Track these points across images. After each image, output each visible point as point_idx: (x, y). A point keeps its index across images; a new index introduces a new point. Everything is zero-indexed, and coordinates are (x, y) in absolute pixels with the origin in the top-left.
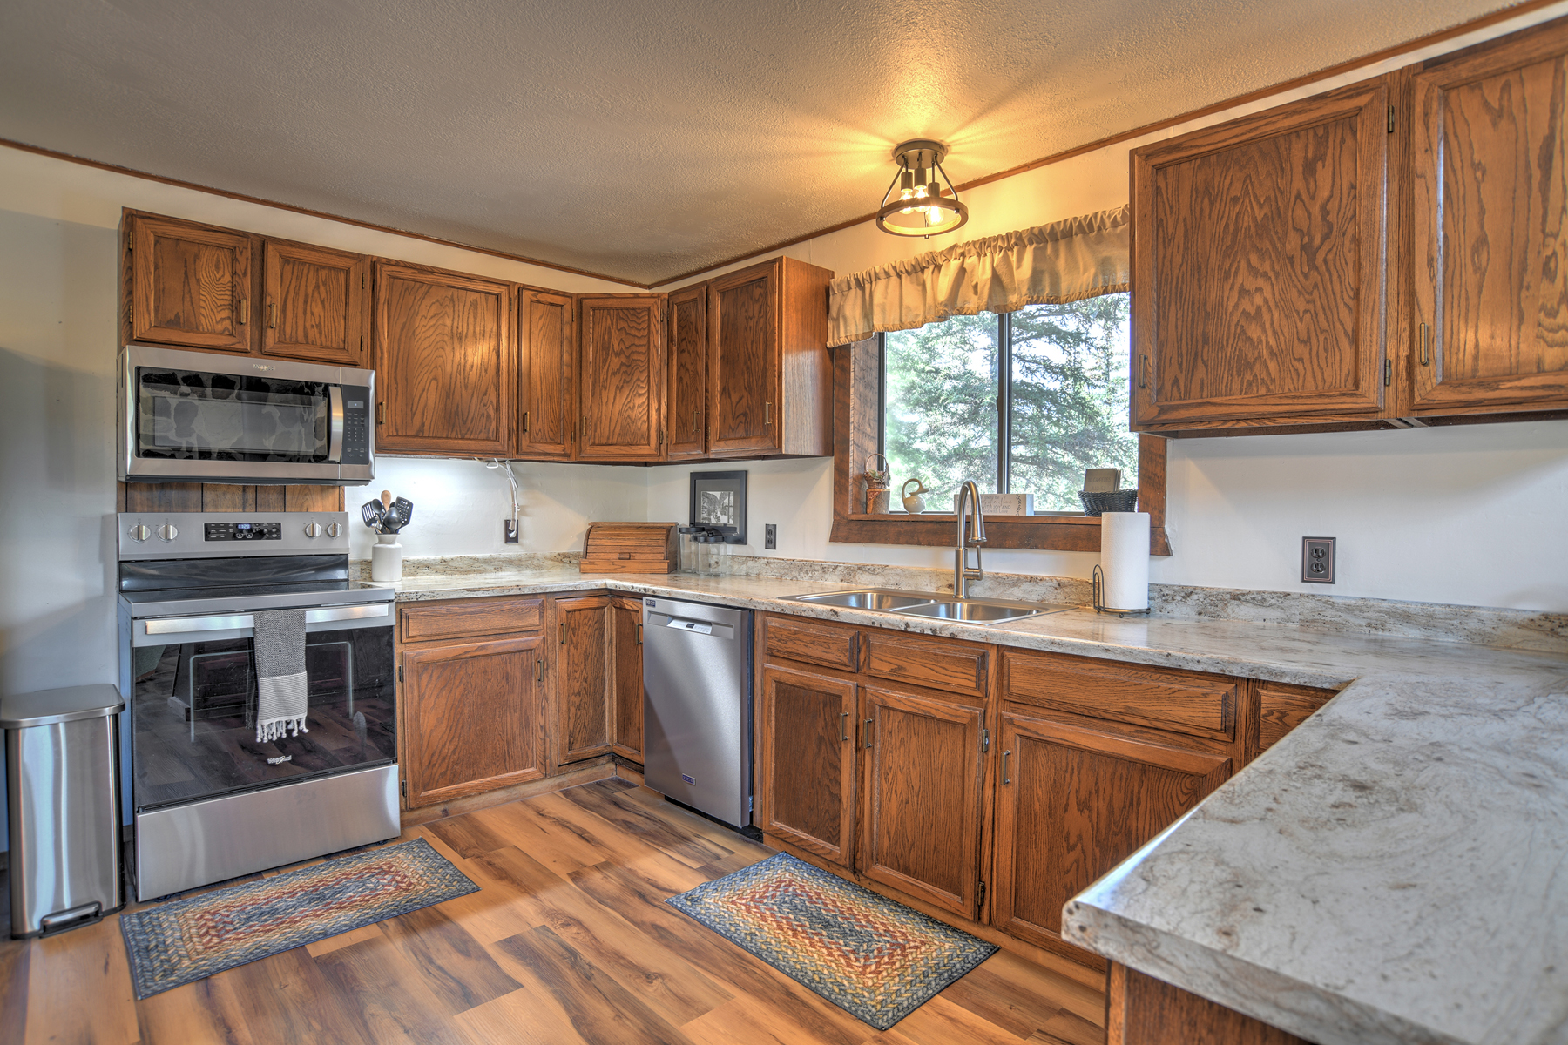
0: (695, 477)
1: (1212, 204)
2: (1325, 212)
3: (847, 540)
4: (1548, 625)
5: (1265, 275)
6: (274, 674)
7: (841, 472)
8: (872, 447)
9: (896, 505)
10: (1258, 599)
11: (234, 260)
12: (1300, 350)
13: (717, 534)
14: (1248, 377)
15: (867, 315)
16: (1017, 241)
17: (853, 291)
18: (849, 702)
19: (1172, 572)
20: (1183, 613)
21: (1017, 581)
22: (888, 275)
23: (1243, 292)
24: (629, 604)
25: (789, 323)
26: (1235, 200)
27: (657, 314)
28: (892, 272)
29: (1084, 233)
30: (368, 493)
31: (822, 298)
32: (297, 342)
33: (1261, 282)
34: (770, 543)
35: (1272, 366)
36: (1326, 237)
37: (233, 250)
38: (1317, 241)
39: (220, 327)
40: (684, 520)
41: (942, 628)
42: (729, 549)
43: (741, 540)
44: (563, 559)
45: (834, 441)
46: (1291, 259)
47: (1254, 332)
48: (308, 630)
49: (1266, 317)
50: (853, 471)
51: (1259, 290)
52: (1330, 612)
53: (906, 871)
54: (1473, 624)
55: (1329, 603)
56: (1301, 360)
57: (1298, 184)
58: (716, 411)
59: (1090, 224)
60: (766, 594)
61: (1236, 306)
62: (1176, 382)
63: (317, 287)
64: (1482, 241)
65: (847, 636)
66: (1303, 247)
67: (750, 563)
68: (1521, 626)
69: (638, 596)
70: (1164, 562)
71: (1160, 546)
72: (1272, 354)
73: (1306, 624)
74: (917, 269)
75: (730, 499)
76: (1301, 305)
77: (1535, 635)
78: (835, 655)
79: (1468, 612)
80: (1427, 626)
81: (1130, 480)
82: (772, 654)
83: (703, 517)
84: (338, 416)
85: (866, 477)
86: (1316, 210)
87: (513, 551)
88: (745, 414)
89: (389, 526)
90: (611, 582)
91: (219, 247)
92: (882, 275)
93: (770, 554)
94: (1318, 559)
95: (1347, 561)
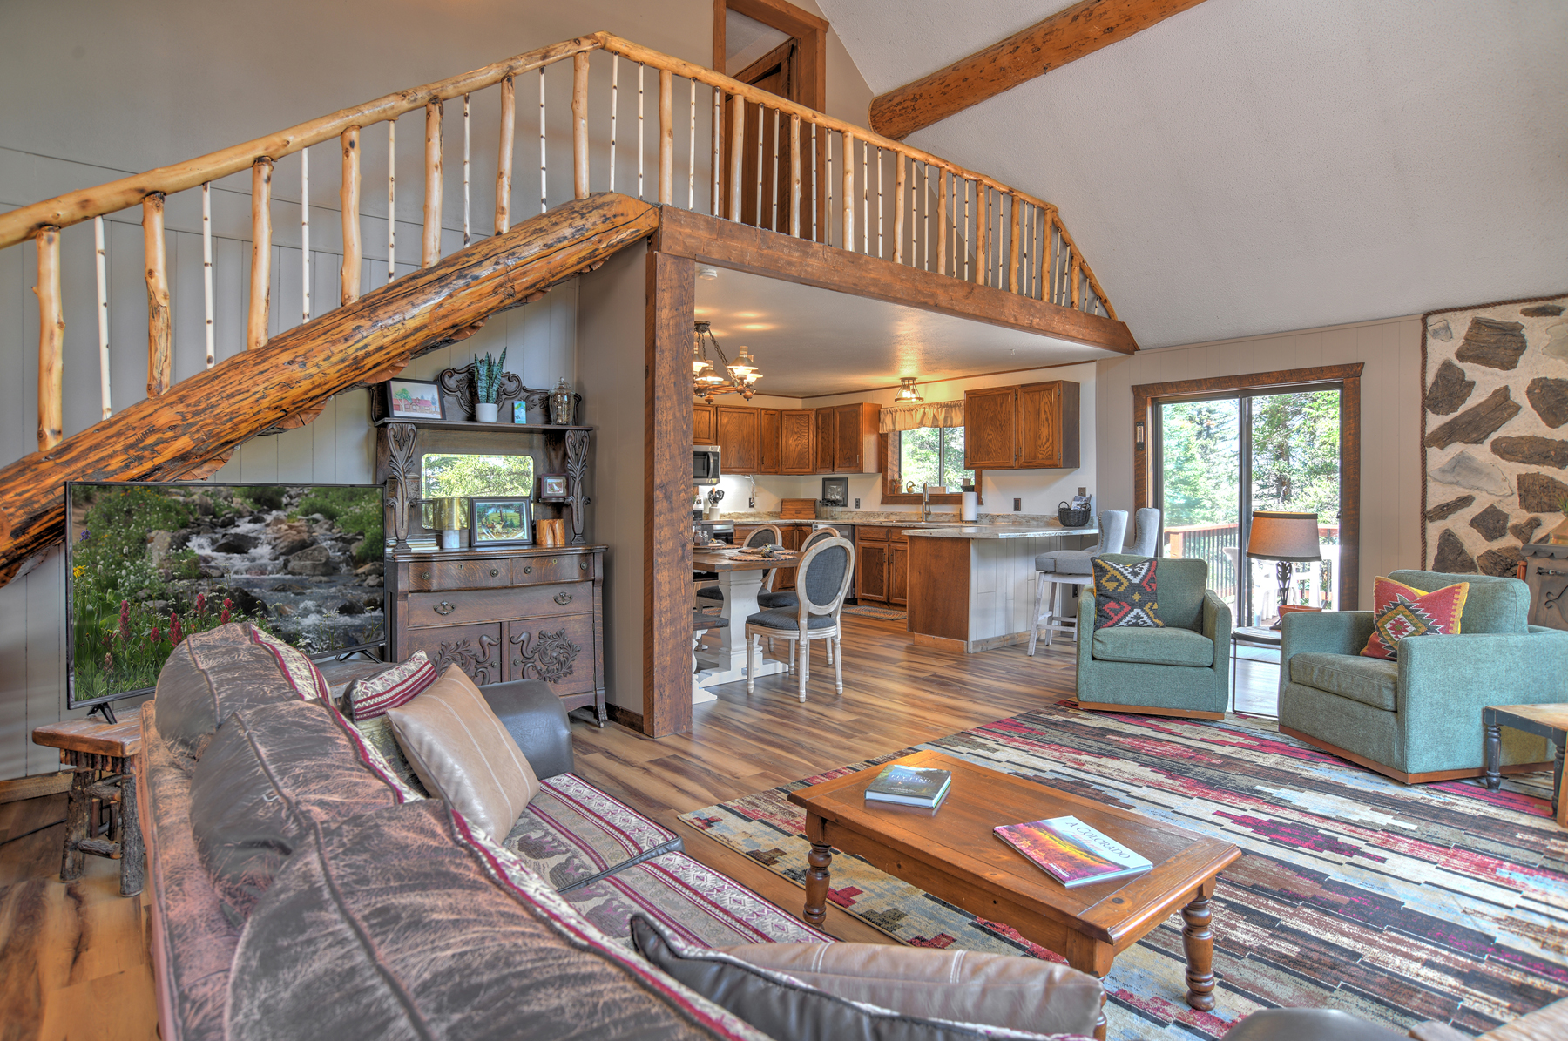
0: (824, 480)
1: (982, 410)
2: (1004, 416)
3: (887, 504)
7: (885, 479)
8: (896, 469)
9: (905, 491)
10: (1003, 517)
12: (999, 450)
13: (835, 503)
14: (991, 456)
15: (894, 423)
16: (940, 405)
17: (889, 415)
18: (886, 550)
19: (983, 510)
20: (985, 521)
21: (942, 515)
23: (988, 434)
24: (804, 528)
25: (865, 426)
26: (986, 408)
27: (813, 417)
28: (901, 411)
29: (958, 407)
30: (709, 488)
31: (877, 414)
33: (992, 432)
34: (858, 506)
35: (994, 453)
36: (1004, 423)
38: (1002, 424)
40: (819, 497)
41: (912, 525)
42: (839, 509)
43: (845, 505)
44: (770, 514)
45: (882, 467)
46: (998, 427)
47: (990, 445)
49: (993, 441)
50: (889, 478)
51: (992, 434)
52: (1018, 519)
53: (899, 598)
54: (1045, 519)
55: (1018, 516)
56: (999, 452)
57: (999, 409)
58: (837, 456)
59: (960, 404)
60: (857, 521)
61: (987, 438)
62: (974, 457)
63: (701, 418)
64: (1030, 428)
65: (884, 530)
66: (1000, 425)
67: (850, 513)
68: (1053, 520)
69: (810, 525)
70: (981, 508)
71: (980, 502)
72: (994, 450)
73: (1014, 520)
74: (910, 410)
75: (841, 489)
76: (999, 439)
78: (882, 536)
79: (1044, 516)
80: (1037, 518)
81: (973, 483)
82: (861, 539)
83: (828, 496)
84: (712, 461)
85: (894, 481)
86: (1002, 416)
87: (752, 511)
88: (849, 457)
89: (716, 500)
90: (797, 521)
92: (898, 412)
93: (857, 509)
94: (1017, 505)
95: (1023, 504)
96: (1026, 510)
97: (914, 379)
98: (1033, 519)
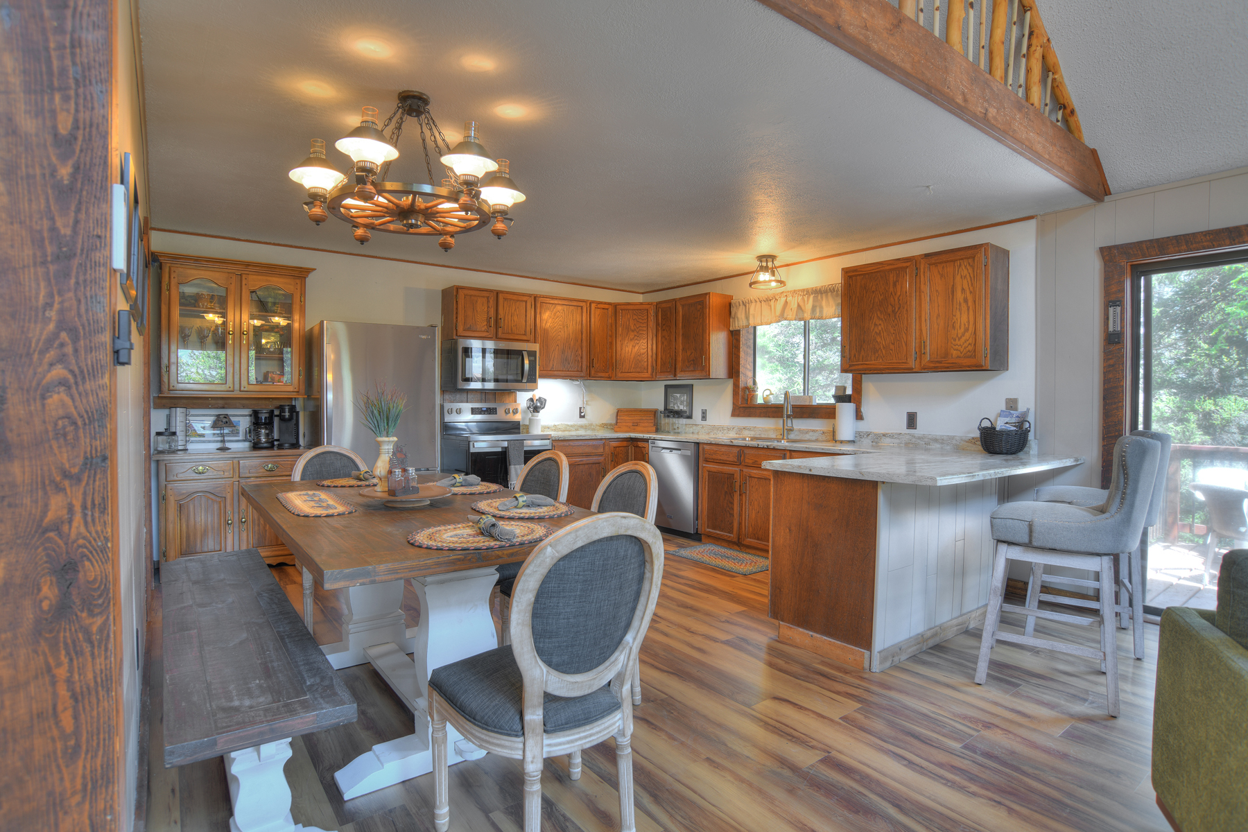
0: (667, 387)
1: (866, 293)
2: (898, 298)
3: (738, 416)
4: (973, 441)
5: (882, 320)
6: (515, 465)
7: (736, 386)
8: (750, 374)
9: (760, 401)
10: (891, 436)
11: (488, 301)
12: (892, 347)
13: (678, 414)
14: (877, 355)
15: (747, 318)
16: (807, 292)
17: (741, 307)
18: (737, 476)
19: (863, 426)
20: (867, 442)
21: (807, 432)
22: (756, 301)
23: (875, 325)
24: (640, 444)
25: (713, 320)
26: (873, 292)
27: (652, 312)
28: (758, 300)
29: (831, 291)
30: (528, 395)
31: (728, 309)
32: (508, 333)
33: (881, 322)
34: (704, 417)
35: (884, 351)
36: (899, 308)
37: (488, 298)
38: (897, 310)
39: (483, 329)
40: (662, 408)
41: (770, 445)
42: (683, 421)
43: (690, 417)
44: (604, 426)
45: (733, 370)
46: (889, 315)
47: (879, 340)
48: (525, 449)
49: (882, 334)
50: (742, 385)
51: (880, 324)
52: (914, 440)
53: (758, 539)
54: (954, 442)
55: (913, 436)
56: (892, 350)
57: (891, 289)
58: (680, 358)
59: (834, 289)
60: (703, 437)
61: (873, 330)
62: (855, 356)
63: (515, 309)
64: (938, 315)
65: (736, 450)
66: (893, 311)
67: (694, 427)
68: (967, 442)
69: (646, 440)
70: (860, 423)
71: (859, 416)
72: (884, 347)
73: (907, 444)
74: (768, 300)
75: (685, 398)
76: (892, 331)
77: (970, 444)
78: (732, 458)
79: (952, 438)
80: (942, 443)
81: (849, 391)
82: (707, 461)
83: (671, 406)
84: (526, 362)
85: (747, 388)
86: (896, 299)
87: (583, 422)
88: (693, 360)
89: (536, 409)
90: (633, 435)
91: (483, 297)
92: (753, 301)
93: (704, 423)
94: (912, 420)
95: (920, 421)
96: (923, 427)
97: (773, 257)
98: (936, 440)
